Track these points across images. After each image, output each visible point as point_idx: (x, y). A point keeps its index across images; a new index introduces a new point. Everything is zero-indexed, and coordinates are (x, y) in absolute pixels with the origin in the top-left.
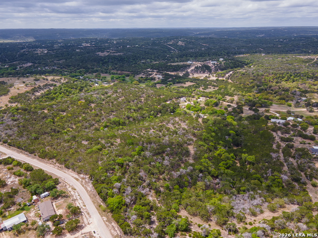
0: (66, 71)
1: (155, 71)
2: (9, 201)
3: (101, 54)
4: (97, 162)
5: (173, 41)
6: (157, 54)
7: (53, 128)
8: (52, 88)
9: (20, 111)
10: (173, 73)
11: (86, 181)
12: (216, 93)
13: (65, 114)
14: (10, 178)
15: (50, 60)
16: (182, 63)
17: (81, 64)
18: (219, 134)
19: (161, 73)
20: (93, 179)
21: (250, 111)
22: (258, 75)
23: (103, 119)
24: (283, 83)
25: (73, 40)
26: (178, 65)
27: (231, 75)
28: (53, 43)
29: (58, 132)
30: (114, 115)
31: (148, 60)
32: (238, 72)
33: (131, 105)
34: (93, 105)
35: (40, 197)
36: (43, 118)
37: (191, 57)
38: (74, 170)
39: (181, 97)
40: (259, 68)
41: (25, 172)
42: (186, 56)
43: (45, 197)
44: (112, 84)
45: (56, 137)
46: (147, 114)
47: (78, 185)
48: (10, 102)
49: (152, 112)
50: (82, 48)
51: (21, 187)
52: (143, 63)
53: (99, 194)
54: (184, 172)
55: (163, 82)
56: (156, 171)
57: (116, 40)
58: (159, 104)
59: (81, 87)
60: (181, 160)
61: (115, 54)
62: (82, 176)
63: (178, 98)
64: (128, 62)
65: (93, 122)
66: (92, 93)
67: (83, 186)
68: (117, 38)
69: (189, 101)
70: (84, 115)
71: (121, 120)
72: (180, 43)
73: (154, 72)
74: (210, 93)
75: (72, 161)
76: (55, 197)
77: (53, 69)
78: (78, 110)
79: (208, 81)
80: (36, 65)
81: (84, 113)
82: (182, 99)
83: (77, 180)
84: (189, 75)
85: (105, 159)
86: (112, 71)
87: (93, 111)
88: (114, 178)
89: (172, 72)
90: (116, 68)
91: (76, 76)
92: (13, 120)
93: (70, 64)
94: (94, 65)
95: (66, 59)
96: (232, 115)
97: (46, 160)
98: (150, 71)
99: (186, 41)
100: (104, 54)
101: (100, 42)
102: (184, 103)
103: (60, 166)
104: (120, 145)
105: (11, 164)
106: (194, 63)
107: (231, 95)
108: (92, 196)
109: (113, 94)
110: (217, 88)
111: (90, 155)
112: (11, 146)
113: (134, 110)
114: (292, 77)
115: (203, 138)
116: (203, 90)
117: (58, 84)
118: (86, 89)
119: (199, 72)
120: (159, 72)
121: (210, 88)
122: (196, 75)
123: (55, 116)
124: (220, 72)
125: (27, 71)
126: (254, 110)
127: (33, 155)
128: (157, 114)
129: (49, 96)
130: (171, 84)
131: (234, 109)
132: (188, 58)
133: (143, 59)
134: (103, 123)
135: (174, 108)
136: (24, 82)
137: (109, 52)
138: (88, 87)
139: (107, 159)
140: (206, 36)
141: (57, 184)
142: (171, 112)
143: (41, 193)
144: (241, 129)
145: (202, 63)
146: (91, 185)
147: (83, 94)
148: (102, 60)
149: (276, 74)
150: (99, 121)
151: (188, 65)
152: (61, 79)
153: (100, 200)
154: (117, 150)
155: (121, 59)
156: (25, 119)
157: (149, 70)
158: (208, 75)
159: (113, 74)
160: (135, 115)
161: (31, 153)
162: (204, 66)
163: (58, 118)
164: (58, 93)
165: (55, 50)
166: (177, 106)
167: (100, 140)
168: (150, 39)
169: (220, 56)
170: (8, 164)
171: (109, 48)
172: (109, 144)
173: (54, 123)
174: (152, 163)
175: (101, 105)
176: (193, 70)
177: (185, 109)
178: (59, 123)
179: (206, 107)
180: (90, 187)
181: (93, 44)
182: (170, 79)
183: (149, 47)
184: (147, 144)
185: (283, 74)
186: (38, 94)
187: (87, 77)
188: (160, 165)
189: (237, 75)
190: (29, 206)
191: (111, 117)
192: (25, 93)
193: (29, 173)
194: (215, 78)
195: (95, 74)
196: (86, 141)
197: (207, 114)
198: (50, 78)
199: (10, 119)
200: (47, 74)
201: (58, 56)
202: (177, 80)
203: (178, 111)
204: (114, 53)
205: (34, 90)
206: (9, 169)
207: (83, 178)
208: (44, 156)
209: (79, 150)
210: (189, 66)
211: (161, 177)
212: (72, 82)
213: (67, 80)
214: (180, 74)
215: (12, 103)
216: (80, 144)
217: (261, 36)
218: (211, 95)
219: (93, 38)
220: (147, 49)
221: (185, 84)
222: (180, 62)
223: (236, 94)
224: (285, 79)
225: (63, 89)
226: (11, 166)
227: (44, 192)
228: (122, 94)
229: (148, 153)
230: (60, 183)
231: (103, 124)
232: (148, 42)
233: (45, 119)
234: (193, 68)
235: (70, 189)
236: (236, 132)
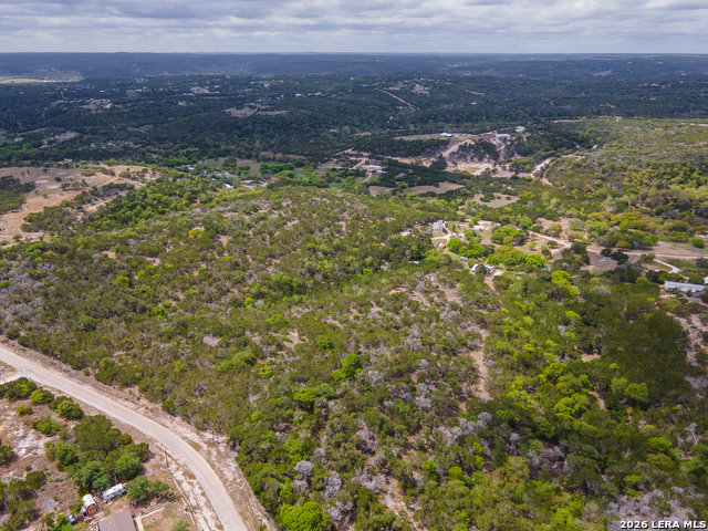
0: (156, 153)
1: (365, 154)
2: (23, 507)
3: (235, 112)
4: (245, 396)
5: (401, 84)
6: (366, 113)
7: (132, 299)
8: (123, 194)
9: (49, 253)
10: (407, 161)
11: (219, 452)
12: (516, 209)
13: (158, 261)
14: (24, 437)
15: (119, 126)
16: (427, 137)
17: (189, 135)
18: (543, 321)
19: (378, 159)
20: (238, 447)
21: (604, 259)
22: (613, 168)
23: (251, 276)
24: (675, 187)
25: (170, 79)
26: (420, 142)
27: (547, 166)
28: (124, 86)
29: (144, 310)
30: (277, 265)
31: (346, 128)
32: (563, 161)
33: (317, 239)
34: (224, 240)
35: (101, 498)
36: (106, 272)
37: (447, 121)
38: (186, 418)
39: (432, 221)
40: (611, 150)
41: (62, 421)
42: (435, 119)
43: (115, 498)
44: (265, 184)
45: (138, 325)
46: (356, 264)
47: (198, 463)
48: (26, 229)
49: (369, 259)
50: (189, 99)
51: (52, 466)
52: (334, 134)
53: (257, 493)
54: (471, 428)
55: (386, 181)
57: (268, 80)
58: (384, 239)
59: (193, 192)
60: (458, 392)
61: (268, 113)
62: (208, 435)
63: (426, 224)
64: (300, 132)
65: (228, 284)
66: (222, 209)
67: (213, 466)
68: (270, 76)
69: (454, 229)
70: (204, 266)
71: (295, 279)
72: (418, 89)
73: (362, 156)
74: (501, 210)
75: (180, 392)
76: (142, 500)
77: (126, 148)
78: (189, 253)
79: (492, 180)
80: (86, 137)
81: (203, 260)
82: (436, 225)
83: (196, 447)
84: (446, 165)
85: (266, 388)
86: (263, 153)
87: (226, 254)
88: (292, 443)
89: (406, 156)
90: (271, 146)
91: (179, 164)
92: (31, 276)
93: (165, 136)
94: (219, 139)
95: (155, 124)
96: (564, 269)
97: (115, 389)
98: (351, 155)
99: (431, 83)
100: (243, 111)
101: (232, 84)
102: (443, 236)
103: (151, 406)
104: (299, 349)
105: (27, 397)
106: (457, 136)
107: (553, 217)
108: (238, 497)
109: (270, 213)
110: (515, 199)
111: (226, 377)
112: (26, 346)
113: (325, 253)
114: (695, 175)
115: (506, 331)
116: (482, 203)
117: (138, 185)
118: (203, 196)
119: (469, 158)
120: (374, 157)
121: (499, 198)
122: (462, 167)
123: (133, 267)
124: (518, 158)
125: (64, 151)
126: (615, 257)
127: (82, 373)
128: (380, 264)
129: (117, 214)
130: (404, 188)
131: (565, 252)
132: (440, 124)
133: (335, 124)
134: (252, 286)
135: (421, 249)
136: (58, 180)
137: (254, 107)
138: (209, 192)
139: (270, 388)
140: (477, 74)
141: (147, 460)
142: (413, 259)
143: (105, 489)
144: (594, 306)
145: (476, 137)
146: (234, 465)
147: (198, 210)
148: (239, 128)
149: (656, 167)
150: (241, 282)
151: (443, 141)
152: (145, 171)
153: (258, 511)
155: (282, 126)
156: (63, 277)
157: (350, 151)
158: (491, 167)
159: (265, 160)
160: (328, 265)
161: (78, 368)
162: (482, 144)
163: (142, 272)
164: (138, 207)
165: (130, 101)
166: (425, 243)
167: (248, 333)
168: (348, 79)
169: (517, 120)
170: (20, 398)
171: (253, 98)
172: (274, 347)
173: (131, 286)
174: (385, 403)
175: (245, 239)
176: (454, 153)
177: (446, 251)
178: (144, 287)
179: (498, 247)
180: (231, 469)
181: (217, 89)
182: (401, 175)
183: (347, 97)
184: (368, 347)
185: (673, 166)
186: (91, 209)
187: (205, 168)
189: (563, 167)
190: (73, 523)
191: (270, 269)
192: (61, 206)
193: (72, 425)
194: (509, 175)
195: (221, 159)
196: (214, 336)
197: (501, 265)
198: (120, 169)
199: (26, 274)
200: (111, 160)
201: (135, 117)
202: (419, 178)
203: (430, 256)
204: (267, 110)
205: (82, 200)
206: (22, 413)
207: (212, 444)
208: (110, 378)
209: (197, 362)
210: (445, 144)
211: (412, 439)
212: (171, 179)
213: (158, 176)
214: (424, 163)
215: (30, 231)
216: (198, 345)
217: (604, 74)
218: (504, 217)
219: (216, 74)
220: (342, 101)
221: (437, 186)
222: (424, 133)
223: (563, 215)
224: (679, 178)
225: (151, 196)
226: (26, 403)
227: (113, 485)
228: (293, 211)
229: (373, 375)
230: (153, 456)
231: (253, 290)
232: (345, 84)
233: (110, 276)
234: (454, 148)
235: (179, 475)
236: (582, 314)
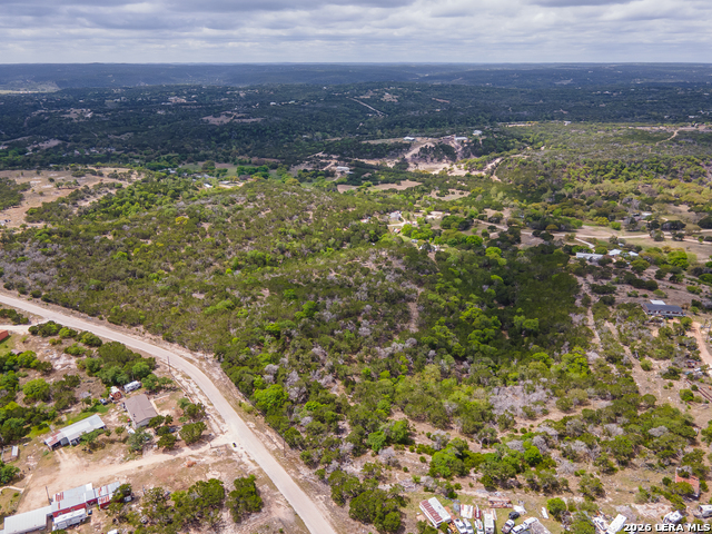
0: (138, 158)
1: (334, 157)
2: (66, 396)
3: (212, 120)
4: (227, 329)
5: (371, 93)
6: (337, 120)
7: (131, 268)
8: (113, 192)
9: (55, 236)
10: (373, 162)
11: (208, 364)
12: (465, 202)
13: (150, 242)
14: (58, 358)
15: (101, 133)
16: (392, 141)
17: (169, 142)
18: (470, 282)
19: (346, 161)
20: (222, 360)
21: (535, 239)
22: (554, 166)
23: (230, 253)
24: (607, 182)
25: (147, 89)
26: (384, 146)
27: (497, 164)
28: (102, 96)
29: (141, 276)
30: (252, 245)
31: (318, 134)
32: (511, 160)
33: (287, 225)
34: (206, 226)
35: (123, 389)
36: (107, 250)
37: (412, 127)
38: (182, 344)
39: (390, 212)
40: (557, 150)
41: (86, 348)
42: (402, 125)
43: (133, 390)
44: (241, 185)
45: (139, 286)
46: (321, 245)
47: (193, 371)
48: (28, 220)
49: (332, 240)
50: (169, 108)
51: (84, 375)
52: (307, 140)
53: (236, 384)
54: (400, 348)
55: (353, 180)
56: (344, 345)
57: (244, 89)
58: (346, 225)
59: (176, 191)
60: (392, 327)
61: (244, 120)
62: (200, 354)
63: (385, 213)
64: (274, 138)
65: (211, 259)
66: (203, 202)
67: (204, 372)
68: (246, 86)
69: (408, 218)
70: (190, 245)
71: (268, 255)
72: (387, 97)
73: (331, 158)
74: (453, 203)
75: (176, 328)
76: (153, 391)
77: (109, 154)
78: (177, 235)
79: (448, 178)
80: (70, 144)
81: (189, 241)
82: (393, 215)
83: (191, 361)
84: (408, 166)
85: (243, 325)
86: (240, 157)
87: (208, 237)
88: (264, 356)
89: (372, 158)
90: (247, 151)
91: (161, 168)
92: (44, 253)
93: (145, 142)
94: (198, 145)
95: (135, 132)
96: (498, 246)
97: (125, 327)
98: (322, 158)
99: (400, 91)
100: (220, 119)
101: (209, 93)
102: (397, 223)
103: (154, 337)
104: (270, 299)
105: (56, 333)
106: (419, 139)
107: (499, 207)
108: (223, 388)
109: (246, 204)
110: (466, 194)
111: (212, 318)
112: (49, 301)
113: (294, 236)
114: (625, 171)
115: (438, 288)
116: (437, 198)
117: (126, 185)
118: (185, 193)
119: (429, 159)
120: (343, 159)
121: (453, 193)
122: (422, 167)
123: (129, 246)
124: (474, 159)
125: (50, 157)
126: (543, 237)
127: (97, 318)
128: (342, 245)
129: (108, 209)
130: (369, 186)
131: (502, 234)
132: (406, 129)
133: (307, 130)
134: (231, 260)
135: (378, 233)
136: (52, 180)
137: (231, 115)
138: (191, 190)
139: (246, 324)
140: (446, 83)
141: (154, 369)
142: (371, 241)
143: (126, 383)
144: (515, 271)
145: (436, 141)
146: (219, 372)
147: (182, 203)
148: (217, 134)
149: (591, 164)
150: (222, 257)
151: (406, 145)
152: (131, 172)
153: (239, 396)
154: (264, 309)
155: (257, 132)
156: (69, 252)
157: (320, 154)
158: (448, 166)
159: (241, 163)
160: (296, 245)
161: (93, 315)
162: (441, 146)
163: (138, 249)
164: (127, 203)
165: (110, 111)
166: (383, 228)
167: (228, 290)
168: (321, 89)
169: (475, 124)
170: (50, 335)
171: (230, 107)
172: (249, 298)
173: (129, 259)
174: (336, 332)
175: (225, 225)
176: (415, 155)
177: (401, 235)
178: (140, 261)
179: (444, 231)
180: (218, 372)
181: (194, 99)
182: (367, 175)
183: (319, 105)
184: (325, 299)
185: (606, 163)
186: (85, 204)
187: (185, 171)
188: (353, 335)
189: (510, 166)
190: (105, 404)
191: (246, 248)
192: (58, 202)
193: (94, 350)
194: (463, 173)
195: (201, 164)
196: (201, 293)
197: (445, 245)
198: (108, 170)
199: (38, 252)
200: (98, 163)
201: (116, 126)
202: (383, 177)
203: (385, 238)
204: (242, 117)
205: (76, 197)
206: (54, 344)
207: (201, 359)
208: (118, 320)
209: (188, 310)
210: (408, 147)
211: (354, 357)
212: (155, 179)
213: (143, 176)
214: (388, 165)
215: (32, 222)
216: (188, 299)
217: (565, 83)
218: (454, 207)
219: (193, 84)
220: (314, 109)
221: (399, 184)
222: (389, 137)
223: (507, 206)
224: (611, 174)
225: (138, 194)
226: (56, 338)
227: (131, 381)
228: (267, 203)
229: (327, 315)
230: (158, 366)
231: (232, 263)
232: (317, 93)
233: (111, 252)
234: (416, 150)
235: (179, 377)
236: (504, 277)
